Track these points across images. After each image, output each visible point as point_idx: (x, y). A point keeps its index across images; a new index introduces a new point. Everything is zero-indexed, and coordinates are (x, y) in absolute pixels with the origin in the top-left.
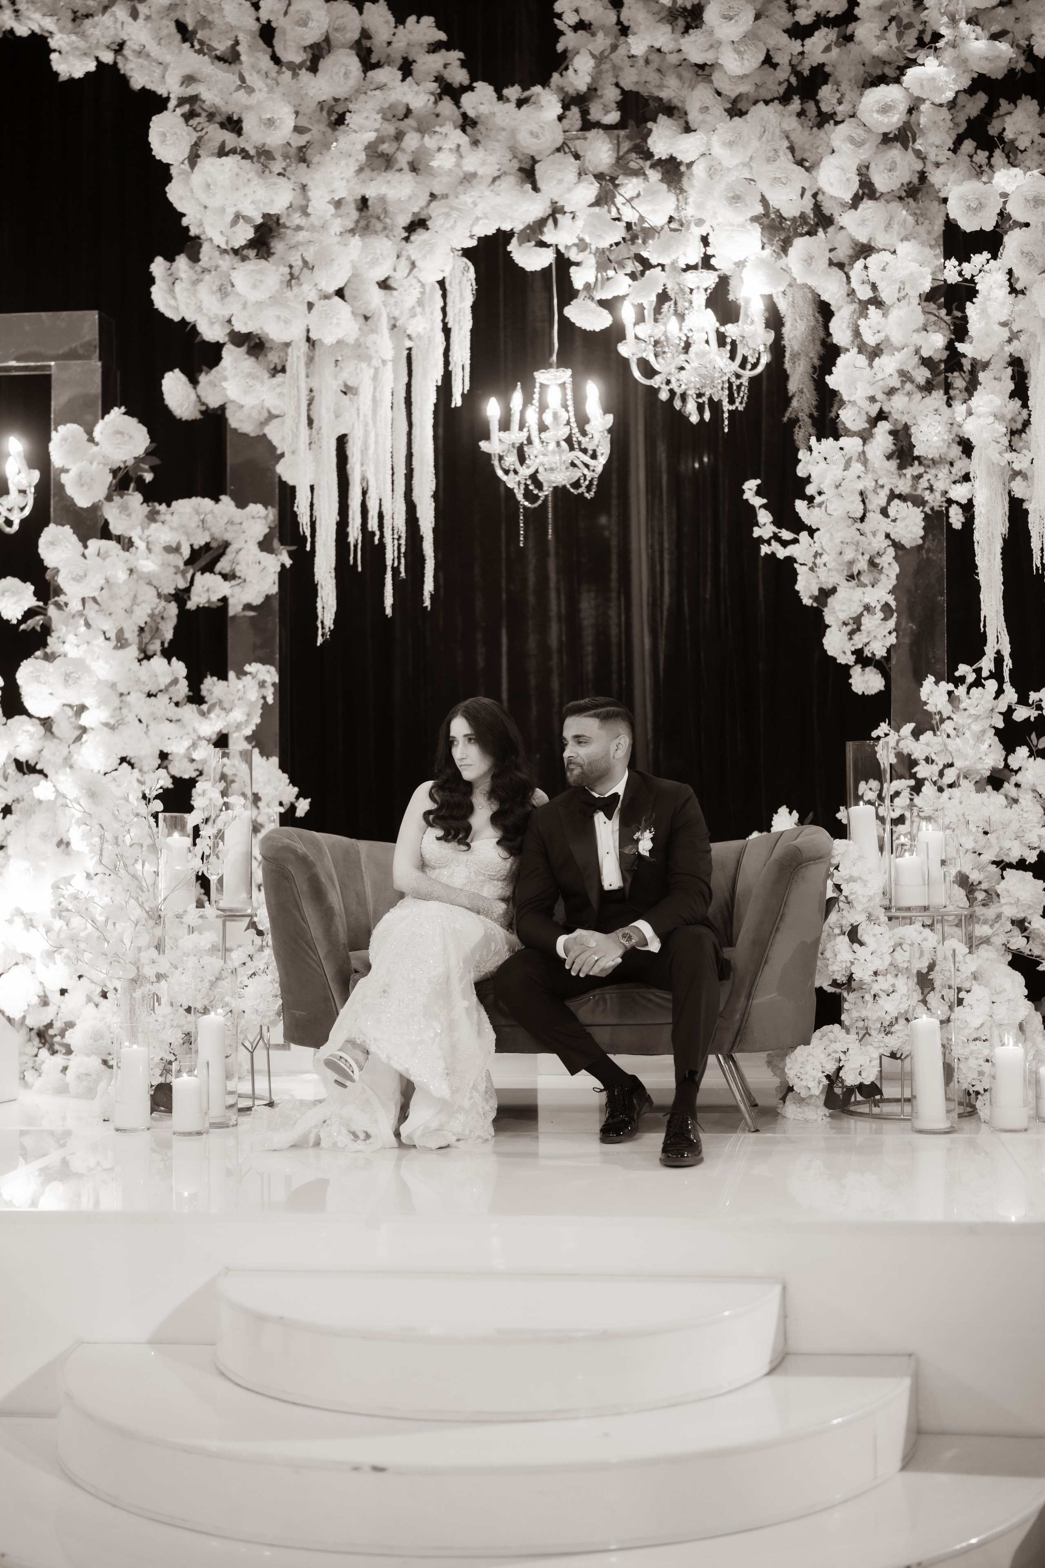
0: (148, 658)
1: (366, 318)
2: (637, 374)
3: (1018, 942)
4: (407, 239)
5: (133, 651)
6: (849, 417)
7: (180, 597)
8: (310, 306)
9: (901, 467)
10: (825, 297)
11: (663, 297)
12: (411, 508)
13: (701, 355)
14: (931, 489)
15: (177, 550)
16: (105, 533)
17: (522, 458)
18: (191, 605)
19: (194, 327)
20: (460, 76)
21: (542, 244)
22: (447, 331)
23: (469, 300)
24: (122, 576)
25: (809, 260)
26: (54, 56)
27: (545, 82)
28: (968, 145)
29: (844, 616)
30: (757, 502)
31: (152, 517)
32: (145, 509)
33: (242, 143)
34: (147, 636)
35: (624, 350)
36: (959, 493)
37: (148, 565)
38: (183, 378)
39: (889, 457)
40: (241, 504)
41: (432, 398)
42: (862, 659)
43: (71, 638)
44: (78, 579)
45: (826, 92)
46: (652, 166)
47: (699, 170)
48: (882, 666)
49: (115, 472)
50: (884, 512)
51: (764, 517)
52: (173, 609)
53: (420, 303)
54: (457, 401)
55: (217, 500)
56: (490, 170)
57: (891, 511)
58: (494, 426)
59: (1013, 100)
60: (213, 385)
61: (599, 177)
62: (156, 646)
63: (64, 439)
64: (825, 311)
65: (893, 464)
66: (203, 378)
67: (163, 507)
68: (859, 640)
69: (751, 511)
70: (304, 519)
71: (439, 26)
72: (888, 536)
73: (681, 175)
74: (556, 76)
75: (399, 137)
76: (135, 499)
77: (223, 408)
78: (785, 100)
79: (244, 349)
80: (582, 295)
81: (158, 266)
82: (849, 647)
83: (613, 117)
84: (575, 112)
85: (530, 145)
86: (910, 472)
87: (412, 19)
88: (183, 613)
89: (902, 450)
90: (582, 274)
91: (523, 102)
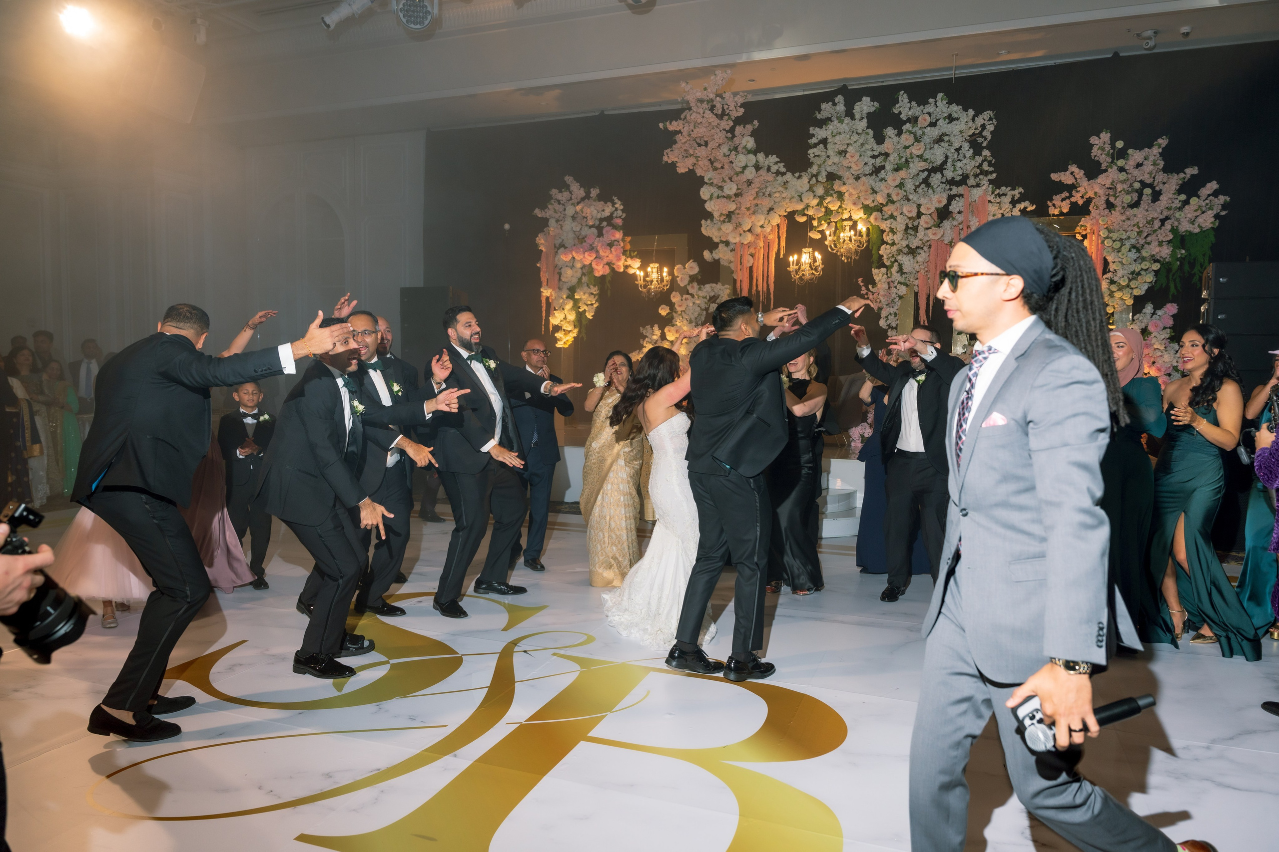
0: (698, 325)
1: (757, 235)
2: (830, 250)
4: (768, 214)
5: (694, 324)
6: (886, 261)
7: (707, 309)
8: (741, 235)
9: (901, 275)
10: (881, 228)
11: (836, 228)
12: (768, 286)
13: (848, 244)
14: (909, 280)
15: (705, 298)
16: (688, 293)
17: (797, 273)
18: (709, 312)
19: (712, 238)
20: (783, 170)
21: (804, 215)
22: (779, 238)
23: (785, 229)
24: (691, 305)
25: (876, 219)
26: (677, 168)
27: (806, 171)
28: (923, 186)
29: (885, 315)
30: (862, 284)
31: (700, 289)
32: (698, 287)
33: (724, 194)
34: (698, 320)
35: (826, 243)
36: (915, 283)
37: (698, 302)
38: (709, 252)
39: (897, 272)
40: (723, 285)
41: (774, 256)
43: (678, 320)
44: (680, 306)
45: (882, 171)
46: (835, 193)
47: (846, 195)
49: (690, 276)
50: (896, 287)
51: (863, 288)
52: (705, 313)
53: (771, 230)
54: (782, 256)
55: (717, 284)
56: (789, 196)
57: (898, 287)
58: (791, 264)
59: (935, 173)
60: (716, 253)
61: (819, 197)
62: (700, 322)
63: (678, 269)
64: (881, 231)
65: (899, 275)
66: (714, 252)
67: (702, 286)
68: (889, 322)
69: (861, 287)
70: (739, 290)
71: (777, 157)
72: (897, 294)
73: (843, 196)
74: (809, 169)
75: (767, 187)
76: (695, 284)
77: (719, 259)
78: (871, 175)
79: (724, 244)
80: (814, 229)
81: (703, 222)
82: (885, 324)
83: (825, 180)
84: (814, 179)
85: (800, 190)
86: (903, 276)
87: (770, 156)
88: (707, 313)
89: (901, 271)
90: (815, 223)
91: (800, 177)
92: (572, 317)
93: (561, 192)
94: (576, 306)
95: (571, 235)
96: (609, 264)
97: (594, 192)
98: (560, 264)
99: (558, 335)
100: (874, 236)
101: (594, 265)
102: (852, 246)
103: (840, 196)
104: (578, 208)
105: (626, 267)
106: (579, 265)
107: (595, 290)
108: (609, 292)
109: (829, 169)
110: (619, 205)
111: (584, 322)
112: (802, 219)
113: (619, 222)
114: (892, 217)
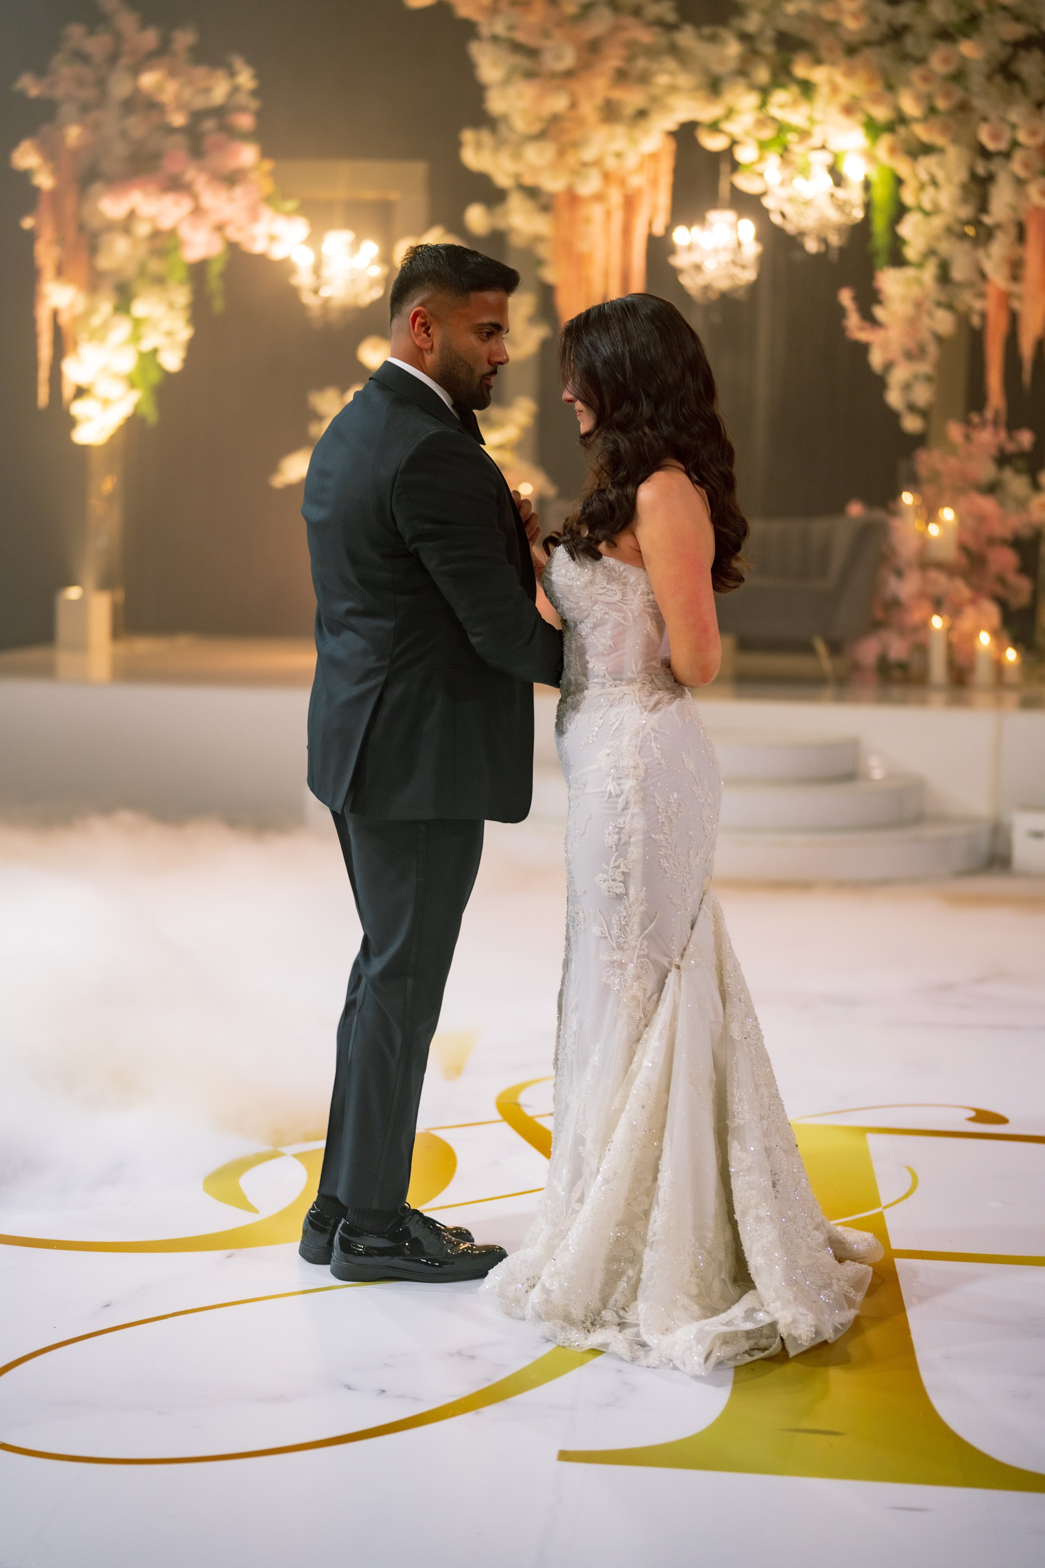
2: (775, 218)
3: (999, 590)
4: (634, 126)
6: (911, 253)
8: (572, 172)
9: (943, 286)
10: (899, 174)
19: (491, 177)
20: (671, 17)
21: (721, 132)
22: (656, 185)
23: (671, 166)
25: (891, 151)
29: (900, 381)
30: (849, 304)
33: (539, 69)
35: (768, 204)
36: (978, 305)
38: (481, 209)
39: (935, 280)
42: (912, 408)
45: (909, 40)
46: (794, 84)
47: (823, 89)
48: (924, 413)
50: (930, 315)
51: (853, 315)
53: (640, 166)
54: (660, 230)
56: (689, 85)
57: (936, 315)
58: (682, 250)
59: (1029, 53)
60: (501, 215)
64: (899, 182)
65: (938, 283)
66: (495, 211)
68: (910, 397)
69: (846, 310)
72: (931, 329)
73: (813, 91)
74: (734, 20)
77: (508, 230)
78: (883, 44)
79: (524, 194)
80: (744, 169)
81: (468, 136)
82: (903, 401)
83: (771, 49)
85: (719, 69)
86: (948, 289)
89: (944, 276)
90: (745, 154)
91: (713, 39)
92: (127, 362)
93: (91, 32)
94: (136, 337)
95: (120, 149)
96: (220, 228)
97: (184, 38)
98: (94, 223)
99: (78, 409)
100: (881, 194)
101: (186, 232)
102: (834, 216)
103: (807, 88)
104: (149, 80)
105: (272, 238)
106: (143, 230)
107: (182, 296)
108: (218, 305)
109: (783, 24)
110: (246, 79)
111: (154, 377)
112: (714, 143)
113: (245, 121)
114: (927, 149)
